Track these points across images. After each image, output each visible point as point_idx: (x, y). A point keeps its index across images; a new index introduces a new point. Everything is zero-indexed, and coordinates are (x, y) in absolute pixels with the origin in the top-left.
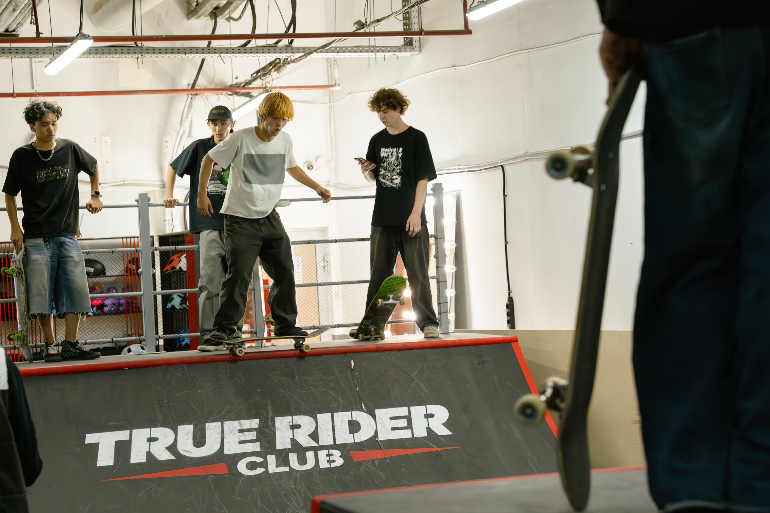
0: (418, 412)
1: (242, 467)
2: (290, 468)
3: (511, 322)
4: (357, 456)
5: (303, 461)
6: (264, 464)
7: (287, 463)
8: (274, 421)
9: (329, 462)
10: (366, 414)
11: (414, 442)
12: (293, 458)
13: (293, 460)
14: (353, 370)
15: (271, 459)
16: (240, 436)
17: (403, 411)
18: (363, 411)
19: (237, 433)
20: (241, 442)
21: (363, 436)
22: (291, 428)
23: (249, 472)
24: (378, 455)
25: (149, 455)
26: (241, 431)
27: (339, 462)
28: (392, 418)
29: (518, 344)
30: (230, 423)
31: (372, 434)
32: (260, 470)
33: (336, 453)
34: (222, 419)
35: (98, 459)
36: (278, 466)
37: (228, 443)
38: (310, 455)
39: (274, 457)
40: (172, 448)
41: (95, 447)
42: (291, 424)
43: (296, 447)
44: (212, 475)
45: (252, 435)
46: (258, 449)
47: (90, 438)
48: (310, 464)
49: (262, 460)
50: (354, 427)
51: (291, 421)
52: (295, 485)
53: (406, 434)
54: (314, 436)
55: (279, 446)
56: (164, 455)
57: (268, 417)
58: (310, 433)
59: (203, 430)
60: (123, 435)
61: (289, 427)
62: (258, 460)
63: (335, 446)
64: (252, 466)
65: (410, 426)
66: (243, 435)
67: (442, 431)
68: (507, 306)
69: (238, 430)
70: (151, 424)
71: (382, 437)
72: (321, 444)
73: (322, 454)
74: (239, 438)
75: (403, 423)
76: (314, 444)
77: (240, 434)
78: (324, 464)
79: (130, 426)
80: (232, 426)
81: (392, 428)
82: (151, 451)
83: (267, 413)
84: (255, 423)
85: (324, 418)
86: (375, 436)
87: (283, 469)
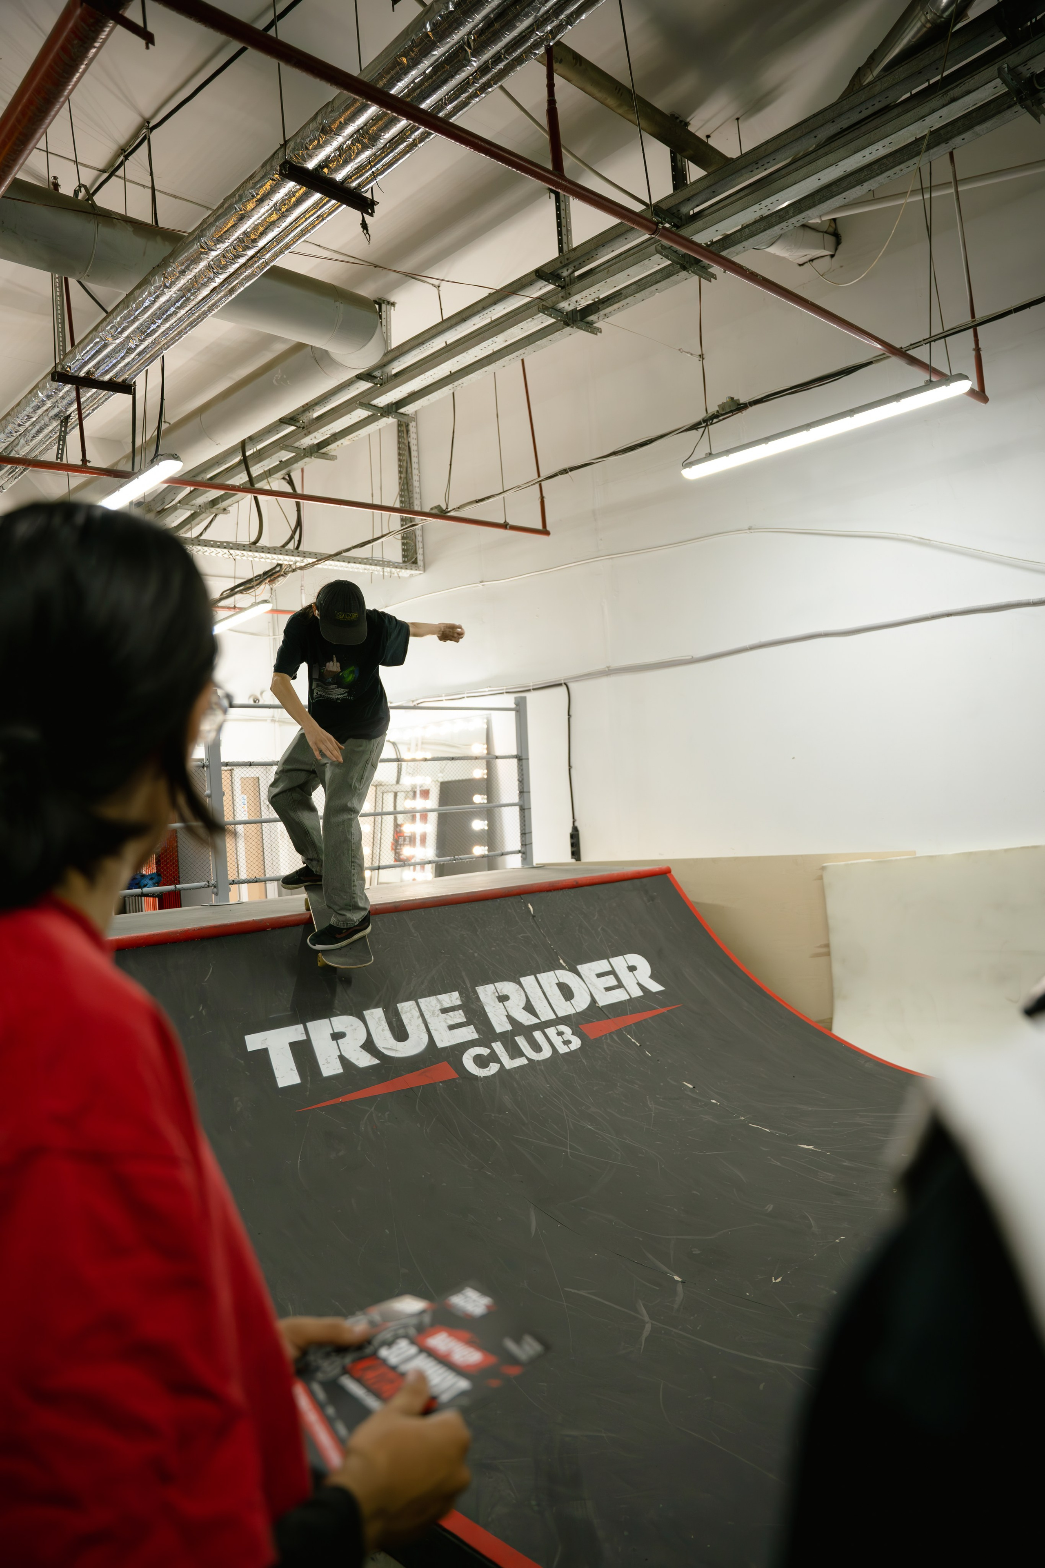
0: (619, 963)
1: (470, 1065)
2: (528, 1058)
3: (576, 853)
4: (591, 1031)
5: (537, 1048)
6: (494, 1057)
7: (522, 1054)
8: (476, 993)
9: (567, 1043)
10: (569, 972)
11: (636, 1004)
13: (524, 1046)
14: (534, 916)
15: (498, 1047)
16: (446, 1019)
17: (605, 965)
18: (563, 968)
19: (440, 1014)
20: (452, 1027)
21: (581, 1003)
22: (500, 1002)
23: (483, 1071)
24: (609, 1025)
25: (344, 1061)
26: (445, 1011)
27: (576, 1043)
28: (599, 975)
29: (672, 876)
30: (426, 1001)
31: (588, 1000)
32: (494, 1068)
33: (567, 1031)
34: (414, 997)
35: (277, 1076)
36: (512, 1057)
37: (436, 1030)
38: (539, 1037)
39: (499, 1043)
40: (369, 1046)
41: (264, 1056)
42: (497, 995)
43: (518, 1028)
44: (441, 1082)
45: (461, 1016)
46: (475, 1036)
47: (254, 1042)
48: (547, 1050)
49: (489, 1051)
50: (567, 992)
51: (495, 991)
52: (548, 1084)
54: (529, 1008)
55: (499, 1029)
56: (362, 1059)
57: (466, 986)
58: (523, 1006)
59: (397, 1014)
60: (296, 1033)
61: (497, 1000)
62: (484, 1051)
63: (560, 1021)
64: (482, 1062)
65: (620, 985)
66: (448, 1017)
67: (655, 987)
68: (572, 836)
69: (440, 1009)
70: (327, 1011)
71: (601, 1002)
72: (543, 1020)
73: (552, 1034)
74: (446, 1022)
75: (611, 981)
76: (535, 1020)
77: (444, 1015)
78: (561, 1048)
79: (301, 1017)
80: (430, 1004)
81: (605, 988)
82: (343, 1053)
83: (465, 983)
84: (455, 998)
85: (529, 983)
86: (593, 1001)
87: (521, 1062)
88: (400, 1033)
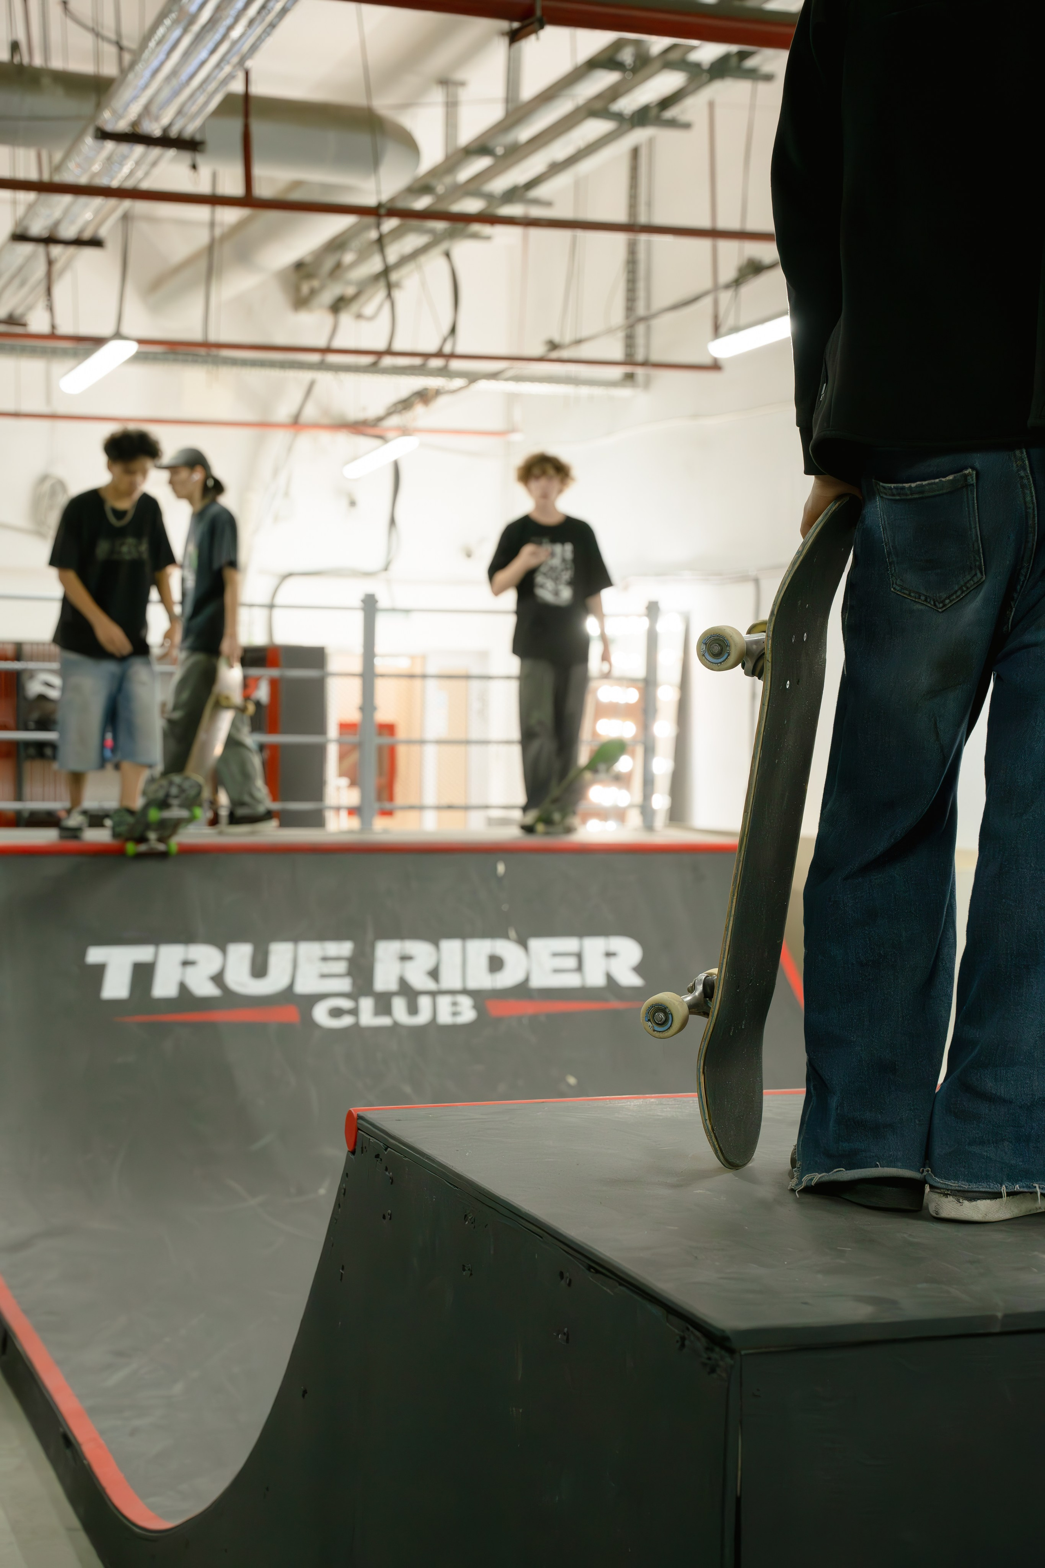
0: (594, 946)
1: (321, 1014)
2: (393, 1020)
4: (495, 1009)
5: (413, 1010)
6: (354, 1012)
7: (390, 1013)
8: (374, 947)
9: (457, 1014)
10: (514, 944)
11: (584, 993)
12: (399, 1006)
13: (399, 1008)
14: (500, 878)
15: (366, 1004)
16: (322, 967)
17: (570, 944)
18: (510, 939)
19: (319, 961)
20: (324, 976)
21: (507, 979)
22: (399, 961)
24: (529, 1008)
25: (183, 987)
26: (325, 959)
27: (468, 1017)
28: (556, 955)
30: (307, 945)
31: (521, 977)
32: (346, 1021)
33: (466, 1002)
34: (296, 939)
35: (104, 987)
36: (376, 1016)
37: (303, 976)
38: (424, 1002)
39: (370, 1001)
40: (218, 979)
41: (100, 970)
42: (400, 953)
43: (405, 989)
44: (276, 1023)
45: (341, 967)
46: (346, 988)
47: (95, 955)
48: (423, 1017)
49: (351, 1005)
50: (496, 964)
51: (400, 948)
52: (399, 1047)
53: (572, 981)
54: (434, 974)
55: (379, 987)
56: (203, 988)
57: (365, 938)
58: (427, 969)
59: (266, 952)
60: (143, 953)
61: (396, 958)
62: (346, 1004)
63: (465, 992)
64: (336, 1013)
65: (580, 968)
66: (325, 966)
67: (629, 979)
69: (321, 957)
70: (187, 937)
71: (536, 982)
72: (443, 987)
73: (444, 1002)
75: (571, 963)
76: (431, 985)
77: (323, 964)
78: (445, 1017)
79: (155, 938)
80: (310, 950)
81: (553, 970)
82: (185, 980)
83: (364, 935)
84: (345, 948)
85: (451, 947)
86: (527, 980)
87: (384, 1021)
88: (259, 969)
